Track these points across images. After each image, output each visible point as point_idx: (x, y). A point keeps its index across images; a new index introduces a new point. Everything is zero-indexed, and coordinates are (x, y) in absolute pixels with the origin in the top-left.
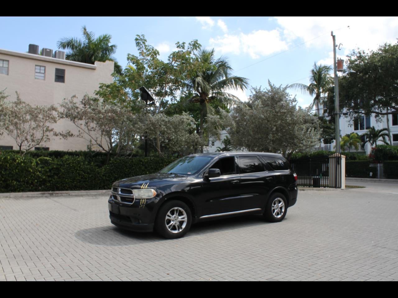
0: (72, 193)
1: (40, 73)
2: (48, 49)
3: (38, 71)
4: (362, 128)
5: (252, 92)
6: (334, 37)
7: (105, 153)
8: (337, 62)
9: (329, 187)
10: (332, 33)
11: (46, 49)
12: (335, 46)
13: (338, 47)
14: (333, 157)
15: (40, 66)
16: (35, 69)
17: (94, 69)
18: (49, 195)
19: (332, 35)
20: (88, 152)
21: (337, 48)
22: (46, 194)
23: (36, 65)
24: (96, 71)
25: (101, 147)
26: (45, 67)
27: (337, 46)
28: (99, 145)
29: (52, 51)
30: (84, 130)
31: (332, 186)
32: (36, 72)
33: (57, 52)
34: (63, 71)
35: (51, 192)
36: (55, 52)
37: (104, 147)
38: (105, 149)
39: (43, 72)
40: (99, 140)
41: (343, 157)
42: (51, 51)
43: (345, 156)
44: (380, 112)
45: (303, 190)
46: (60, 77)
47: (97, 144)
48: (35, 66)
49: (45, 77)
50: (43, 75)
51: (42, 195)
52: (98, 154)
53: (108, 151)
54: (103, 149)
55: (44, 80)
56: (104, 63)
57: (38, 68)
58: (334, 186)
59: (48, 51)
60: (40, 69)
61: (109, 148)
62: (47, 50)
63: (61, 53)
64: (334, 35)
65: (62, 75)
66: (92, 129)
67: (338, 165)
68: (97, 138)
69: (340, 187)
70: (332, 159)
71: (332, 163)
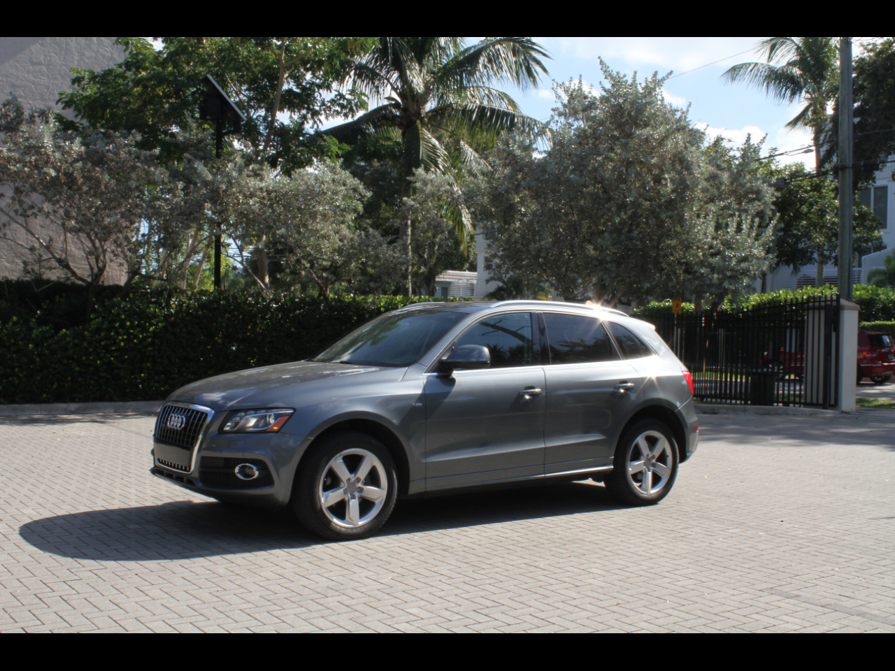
5: (559, 97)
7: (81, 285)
9: (806, 404)
14: (820, 308)
20: (27, 281)
25: (67, 267)
28: (60, 261)
30: (7, 214)
31: (814, 401)
37: (75, 269)
38: (78, 272)
40: (58, 245)
41: (851, 309)
43: (858, 306)
45: (713, 412)
47: (54, 257)
52: (59, 288)
53: (89, 280)
54: (74, 274)
58: (821, 401)
61: (92, 269)
66: (29, 212)
67: (834, 335)
68: (51, 240)
69: (835, 405)
70: (817, 312)
71: (815, 325)
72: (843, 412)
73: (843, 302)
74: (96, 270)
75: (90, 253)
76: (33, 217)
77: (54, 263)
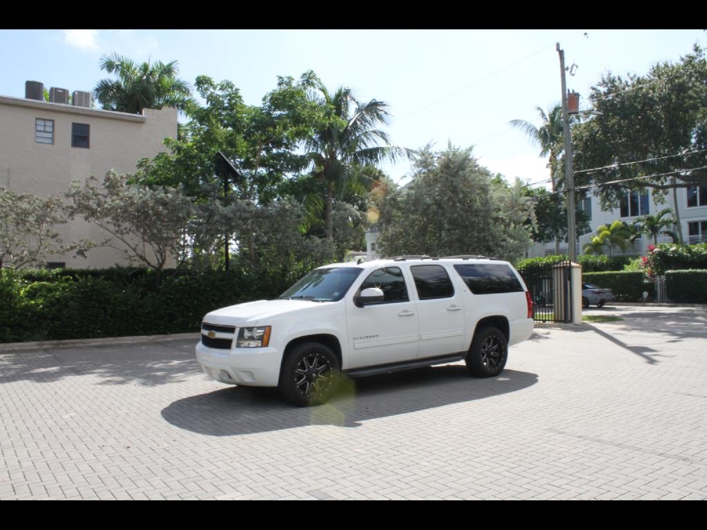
0: (92, 342)
1: (44, 132)
2: (60, 89)
3: (42, 128)
4: (634, 213)
6: (561, 53)
7: (153, 270)
8: (567, 97)
9: (555, 321)
10: (558, 45)
11: (56, 89)
12: (563, 69)
13: (569, 70)
14: (560, 268)
15: (45, 120)
16: (36, 125)
17: (141, 122)
18: (51, 346)
19: (558, 49)
21: (567, 73)
22: (47, 344)
23: (37, 119)
24: (144, 126)
25: (145, 260)
26: (53, 121)
27: (567, 69)
28: (141, 257)
29: (68, 91)
31: (559, 319)
32: (38, 131)
33: (76, 93)
34: (86, 128)
35: (55, 342)
36: (74, 94)
37: (149, 261)
38: (152, 264)
39: (50, 129)
40: (140, 248)
41: (577, 267)
42: (65, 92)
43: (581, 266)
44: (660, 185)
46: (81, 137)
47: (138, 255)
48: (34, 119)
49: (53, 139)
50: (50, 135)
51: (39, 347)
52: (141, 272)
53: (157, 266)
54: (149, 264)
55: (53, 143)
56: (160, 111)
57: (42, 123)
59: (60, 93)
60: (45, 126)
61: (158, 260)
62: (59, 91)
63: (84, 95)
64: (561, 49)
65: (84, 135)
66: (125, 231)
67: (568, 282)
68: (137, 245)
69: (571, 321)
70: (559, 270)
71: (558, 277)
72: (575, 325)
73: (573, 264)
74: (161, 261)
75: (158, 252)
76: (127, 235)
77: (137, 258)
